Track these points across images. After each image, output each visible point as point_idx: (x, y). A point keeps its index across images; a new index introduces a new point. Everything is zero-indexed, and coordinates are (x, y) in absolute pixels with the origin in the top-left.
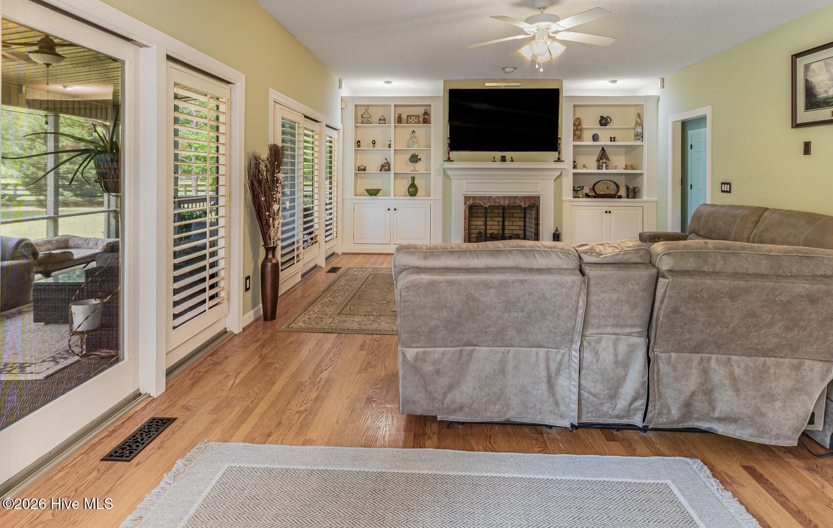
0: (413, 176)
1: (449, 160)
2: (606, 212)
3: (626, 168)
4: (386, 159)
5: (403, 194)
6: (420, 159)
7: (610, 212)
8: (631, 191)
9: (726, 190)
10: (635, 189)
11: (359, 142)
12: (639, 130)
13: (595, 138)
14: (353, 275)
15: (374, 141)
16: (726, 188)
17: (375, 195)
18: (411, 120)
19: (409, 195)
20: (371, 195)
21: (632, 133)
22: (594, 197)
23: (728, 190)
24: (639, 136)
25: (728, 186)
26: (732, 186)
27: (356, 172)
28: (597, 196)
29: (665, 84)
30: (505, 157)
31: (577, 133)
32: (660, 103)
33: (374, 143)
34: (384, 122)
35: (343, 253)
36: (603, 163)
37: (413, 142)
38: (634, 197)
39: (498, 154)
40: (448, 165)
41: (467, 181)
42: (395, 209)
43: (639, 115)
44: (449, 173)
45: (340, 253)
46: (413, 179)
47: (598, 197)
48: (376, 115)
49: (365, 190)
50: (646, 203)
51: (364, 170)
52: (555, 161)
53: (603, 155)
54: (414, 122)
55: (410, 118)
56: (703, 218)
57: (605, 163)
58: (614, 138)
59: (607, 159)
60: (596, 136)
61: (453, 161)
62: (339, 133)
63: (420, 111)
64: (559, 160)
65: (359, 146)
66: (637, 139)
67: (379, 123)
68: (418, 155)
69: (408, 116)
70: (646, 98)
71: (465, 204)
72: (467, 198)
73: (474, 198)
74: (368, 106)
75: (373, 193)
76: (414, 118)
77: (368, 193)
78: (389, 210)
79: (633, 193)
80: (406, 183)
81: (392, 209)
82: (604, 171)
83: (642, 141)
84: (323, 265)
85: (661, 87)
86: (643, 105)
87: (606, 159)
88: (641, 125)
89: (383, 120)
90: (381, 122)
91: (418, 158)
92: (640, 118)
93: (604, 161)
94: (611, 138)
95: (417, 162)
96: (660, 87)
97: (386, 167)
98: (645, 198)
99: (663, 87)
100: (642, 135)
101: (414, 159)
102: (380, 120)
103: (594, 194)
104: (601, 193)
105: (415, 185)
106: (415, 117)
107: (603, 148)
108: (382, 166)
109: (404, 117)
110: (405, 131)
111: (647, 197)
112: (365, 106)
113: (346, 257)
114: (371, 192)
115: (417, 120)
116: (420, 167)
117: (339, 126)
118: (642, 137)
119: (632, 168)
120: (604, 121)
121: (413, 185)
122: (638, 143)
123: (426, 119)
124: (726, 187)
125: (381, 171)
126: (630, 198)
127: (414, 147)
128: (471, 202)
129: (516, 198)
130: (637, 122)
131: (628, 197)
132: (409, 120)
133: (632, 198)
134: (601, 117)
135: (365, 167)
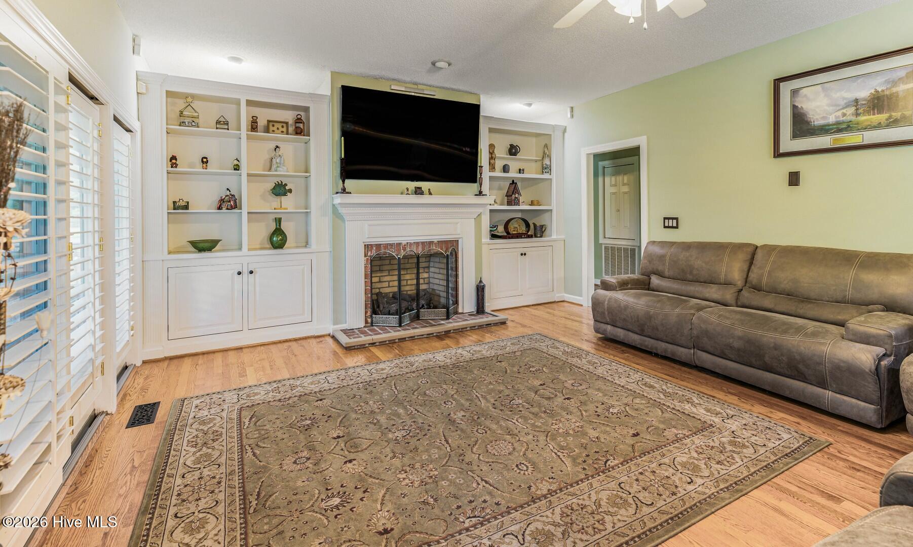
0: (278, 216)
1: (344, 191)
2: (522, 254)
3: (531, 204)
4: (228, 189)
5: (258, 246)
6: (290, 191)
7: (525, 255)
8: (538, 229)
9: (671, 225)
10: (542, 226)
11: (174, 158)
12: (546, 162)
13: (505, 169)
14: (203, 423)
15: (206, 158)
17: (210, 249)
18: (275, 129)
19: (269, 246)
20: (201, 250)
22: (506, 238)
23: (675, 225)
24: (546, 169)
25: (674, 221)
26: (679, 221)
27: (169, 211)
28: (510, 237)
29: (575, 113)
30: (420, 188)
31: (492, 161)
32: (566, 134)
33: (205, 161)
34: (226, 127)
35: (144, 362)
36: (515, 198)
37: (277, 163)
38: (541, 236)
39: (412, 185)
40: (338, 199)
41: (370, 223)
42: (251, 272)
43: (546, 146)
44: (342, 211)
45: (139, 364)
46: (278, 221)
47: (512, 238)
48: (208, 113)
49: (190, 242)
50: (555, 242)
51: (186, 207)
52: (476, 195)
53: (515, 190)
54: (279, 131)
55: (273, 126)
56: (668, 258)
57: (517, 198)
58: (523, 170)
60: (506, 167)
61: (350, 193)
62: (133, 139)
63: (289, 116)
64: (480, 193)
65: (174, 165)
66: (545, 172)
67: (217, 128)
68: (286, 185)
69: (269, 121)
70: (554, 127)
71: (365, 256)
72: (368, 247)
73: (378, 246)
74: (193, 96)
75: (204, 246)
76: (279, 125)
77: (195, 247)
78: (239, 273)
79: (540, 232)
80: (266, 228)
81: (245, 271)
82: (513, 207)
83: (550, 174)
84: (112, 408)
86: (551, 135)
87: (518, 194)
88: (549, 156)
89: (222, 123)
90: (218, 126)
91: (287, 188)
92: (547, 148)
93: (516, 195)
94: (520, 169)
95: (285, 194)
96: (569, 116)
97: (229, 203)
98: (554, 237)
99: (572, 116)
100: (549, 168)
101: (280, 190)
102: (218, 122)
103: (507, 234)
104: (513, 233)
105: (283, 232)
106: (282, 124)
107: (513, 181)
108: (222, 201)
109: (262, 123)
110: (265, 145)
112: (186, 96)
113: (156, 370)
114: (201, 245)
115: (284, 130)
116: (288, 203)
117: (134, 124)
118: (550, 170)
119: (538, 203)
120: (513, 150)
121: (278, 231)
122: (546, 176)
123: (300, 128)
124: (671, 222)
125: (220, 208)
127: (280, 171)
128: (373, 253)
129: (431, 243)
130: (545, 154)
131: (536, 237)
132: (271, 128)
134: (511, 145)
135: (188, 203)
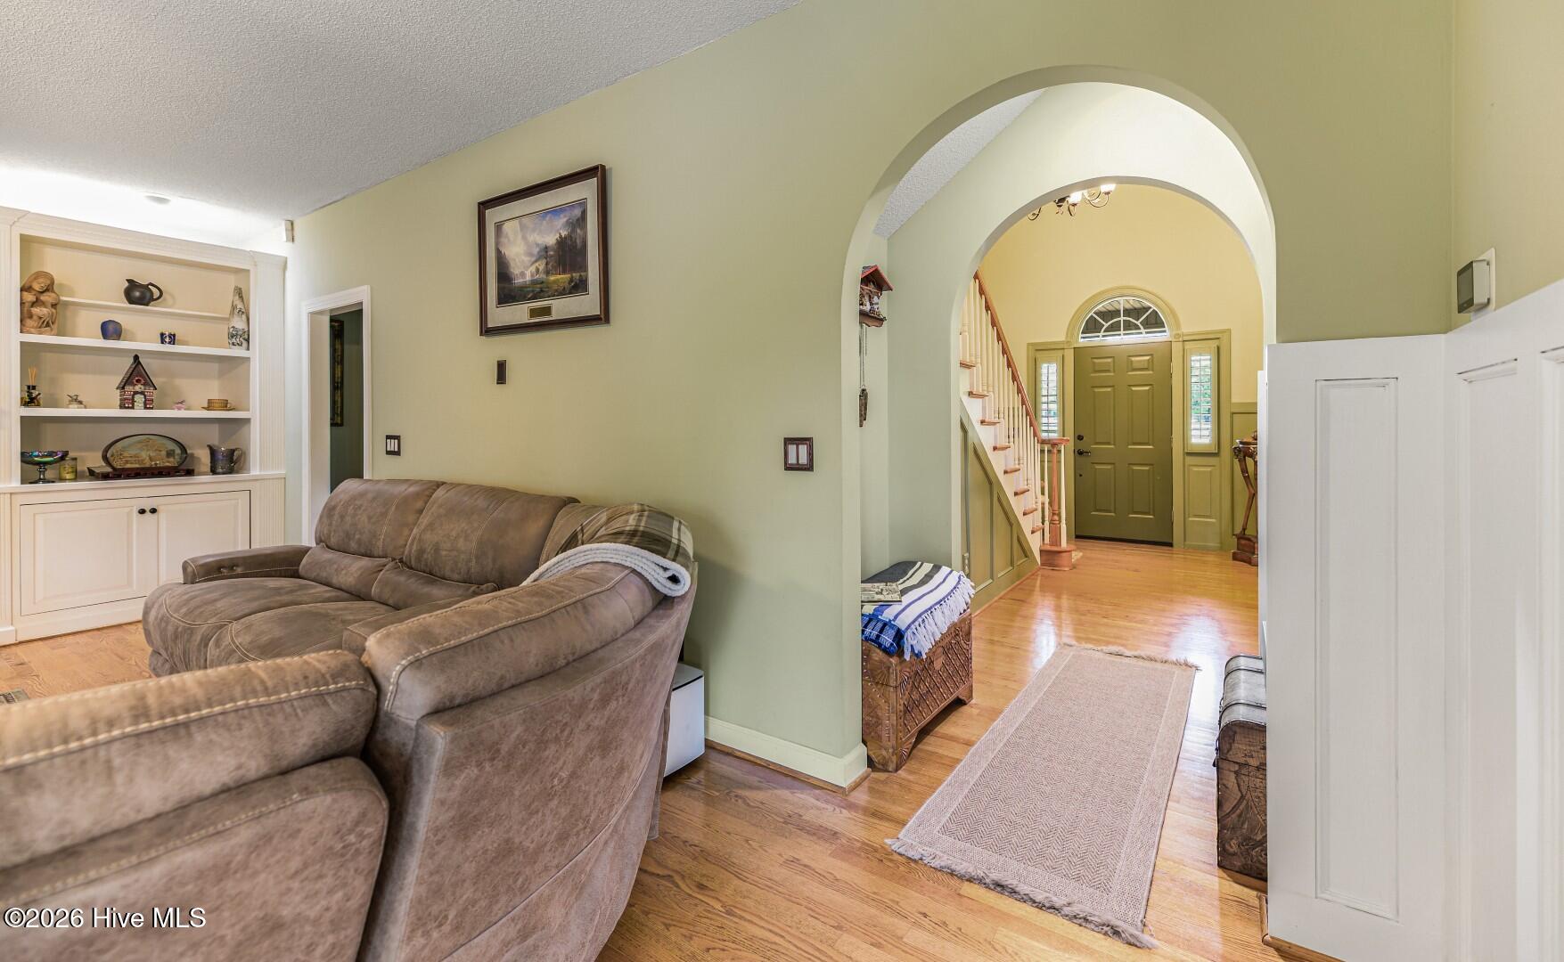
2: (142, 512)
3: (208, 408)
7: (154, 511)
8: (221, 457)
9: (392, 449)
10: (232, 452)
12: (239, 324)
13: (108, 330)
16: (393, 445)
21: (223, 330)
22: (105, 477)
23: (396, 450)
24: (240, 337)
25: (396, 441)
26: (402, 441)
28: (118, 474)
29: (298, 234)
31: (37, 310)
32: (288, 274)
36: (136, 393)
38: (231, 471)
43: (239, 293)
47: (120, 477)
50: (258, 484)
53: (137, 375)
57: (142, 393)
58: (173, 336)
59: (149, 383)
60: (111, 327)
66: (233, 344)
70: (256, 258)
79: (229, 461)
82: (139, 412)
83: (248, 349)
85: (288, 240)
86: (249, 270)
87: (146, 384)
88: (245, 313)
92: (241, 297)
93: (138, 388)
94: (162, 335)
96: (285, 239)
98: (255, 471)
99: (294, 240)
100: (246, 337)
103: (109, 470)
104: (128, 466)
107: (136, 358)
111: (261, 470)
118: (248, 340)
119: (225, 405)
120: (140, 294)
122: (238, 352)
126: (219, 474)
130: (234, 307)
131: (214, 471)
133: (224, 473)
134: (131, 282)
